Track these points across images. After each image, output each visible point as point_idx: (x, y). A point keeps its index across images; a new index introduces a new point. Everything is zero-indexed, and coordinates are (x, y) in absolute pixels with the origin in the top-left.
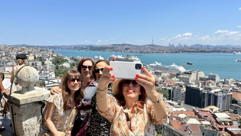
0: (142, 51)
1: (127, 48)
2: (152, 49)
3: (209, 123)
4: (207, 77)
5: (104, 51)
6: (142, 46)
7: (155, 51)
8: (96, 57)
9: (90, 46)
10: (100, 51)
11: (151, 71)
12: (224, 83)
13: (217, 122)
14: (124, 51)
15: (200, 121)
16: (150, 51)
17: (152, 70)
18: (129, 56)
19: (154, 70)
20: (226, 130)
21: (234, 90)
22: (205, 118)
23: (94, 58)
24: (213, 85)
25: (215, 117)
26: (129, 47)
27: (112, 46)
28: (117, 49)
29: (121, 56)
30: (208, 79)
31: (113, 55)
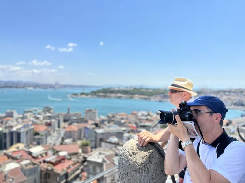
3: (28, 162)
4: (4, 115)
12: (23, 118)
13: (34, 157)
15: (18, 163)
20: (44, 162)
21: (34, 123)
22: (22, 158)
24: (13, 122)
25: (30, 153)
30: (5, 117)
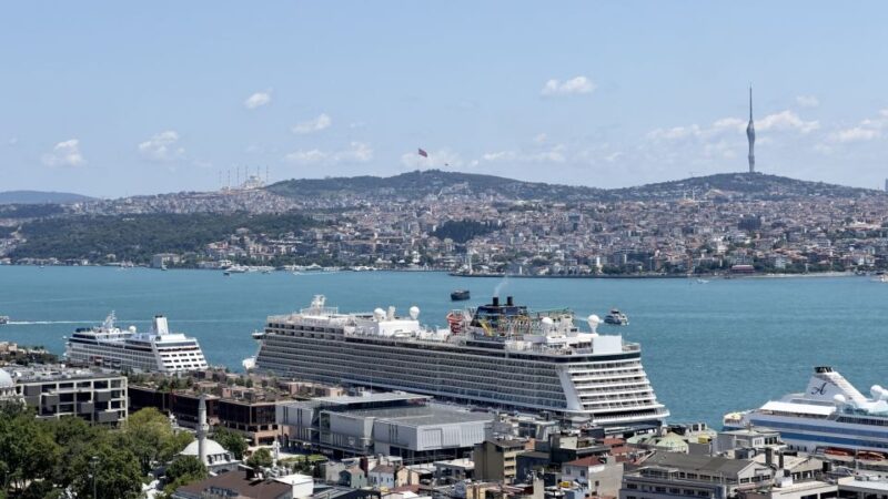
0: (635, 244)
1: (458, 216)
2: (749, 225)
5: (191, 264)
6: (627, 193)
7: (794, 253)
8: (111, 333)
9: (22, 211)
10: (144, 258)
11: (788, 483)
14: (426, 260)
16: (734, 245)
17: (800, 476)
18: (511, 308)
19: (824, 472)
23: (90, 341)
26: (484, 208)
27: (283, 205)
28: (345, 231)
29: (415, 310)
31: (318, 302)
